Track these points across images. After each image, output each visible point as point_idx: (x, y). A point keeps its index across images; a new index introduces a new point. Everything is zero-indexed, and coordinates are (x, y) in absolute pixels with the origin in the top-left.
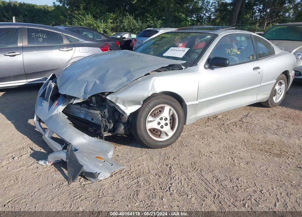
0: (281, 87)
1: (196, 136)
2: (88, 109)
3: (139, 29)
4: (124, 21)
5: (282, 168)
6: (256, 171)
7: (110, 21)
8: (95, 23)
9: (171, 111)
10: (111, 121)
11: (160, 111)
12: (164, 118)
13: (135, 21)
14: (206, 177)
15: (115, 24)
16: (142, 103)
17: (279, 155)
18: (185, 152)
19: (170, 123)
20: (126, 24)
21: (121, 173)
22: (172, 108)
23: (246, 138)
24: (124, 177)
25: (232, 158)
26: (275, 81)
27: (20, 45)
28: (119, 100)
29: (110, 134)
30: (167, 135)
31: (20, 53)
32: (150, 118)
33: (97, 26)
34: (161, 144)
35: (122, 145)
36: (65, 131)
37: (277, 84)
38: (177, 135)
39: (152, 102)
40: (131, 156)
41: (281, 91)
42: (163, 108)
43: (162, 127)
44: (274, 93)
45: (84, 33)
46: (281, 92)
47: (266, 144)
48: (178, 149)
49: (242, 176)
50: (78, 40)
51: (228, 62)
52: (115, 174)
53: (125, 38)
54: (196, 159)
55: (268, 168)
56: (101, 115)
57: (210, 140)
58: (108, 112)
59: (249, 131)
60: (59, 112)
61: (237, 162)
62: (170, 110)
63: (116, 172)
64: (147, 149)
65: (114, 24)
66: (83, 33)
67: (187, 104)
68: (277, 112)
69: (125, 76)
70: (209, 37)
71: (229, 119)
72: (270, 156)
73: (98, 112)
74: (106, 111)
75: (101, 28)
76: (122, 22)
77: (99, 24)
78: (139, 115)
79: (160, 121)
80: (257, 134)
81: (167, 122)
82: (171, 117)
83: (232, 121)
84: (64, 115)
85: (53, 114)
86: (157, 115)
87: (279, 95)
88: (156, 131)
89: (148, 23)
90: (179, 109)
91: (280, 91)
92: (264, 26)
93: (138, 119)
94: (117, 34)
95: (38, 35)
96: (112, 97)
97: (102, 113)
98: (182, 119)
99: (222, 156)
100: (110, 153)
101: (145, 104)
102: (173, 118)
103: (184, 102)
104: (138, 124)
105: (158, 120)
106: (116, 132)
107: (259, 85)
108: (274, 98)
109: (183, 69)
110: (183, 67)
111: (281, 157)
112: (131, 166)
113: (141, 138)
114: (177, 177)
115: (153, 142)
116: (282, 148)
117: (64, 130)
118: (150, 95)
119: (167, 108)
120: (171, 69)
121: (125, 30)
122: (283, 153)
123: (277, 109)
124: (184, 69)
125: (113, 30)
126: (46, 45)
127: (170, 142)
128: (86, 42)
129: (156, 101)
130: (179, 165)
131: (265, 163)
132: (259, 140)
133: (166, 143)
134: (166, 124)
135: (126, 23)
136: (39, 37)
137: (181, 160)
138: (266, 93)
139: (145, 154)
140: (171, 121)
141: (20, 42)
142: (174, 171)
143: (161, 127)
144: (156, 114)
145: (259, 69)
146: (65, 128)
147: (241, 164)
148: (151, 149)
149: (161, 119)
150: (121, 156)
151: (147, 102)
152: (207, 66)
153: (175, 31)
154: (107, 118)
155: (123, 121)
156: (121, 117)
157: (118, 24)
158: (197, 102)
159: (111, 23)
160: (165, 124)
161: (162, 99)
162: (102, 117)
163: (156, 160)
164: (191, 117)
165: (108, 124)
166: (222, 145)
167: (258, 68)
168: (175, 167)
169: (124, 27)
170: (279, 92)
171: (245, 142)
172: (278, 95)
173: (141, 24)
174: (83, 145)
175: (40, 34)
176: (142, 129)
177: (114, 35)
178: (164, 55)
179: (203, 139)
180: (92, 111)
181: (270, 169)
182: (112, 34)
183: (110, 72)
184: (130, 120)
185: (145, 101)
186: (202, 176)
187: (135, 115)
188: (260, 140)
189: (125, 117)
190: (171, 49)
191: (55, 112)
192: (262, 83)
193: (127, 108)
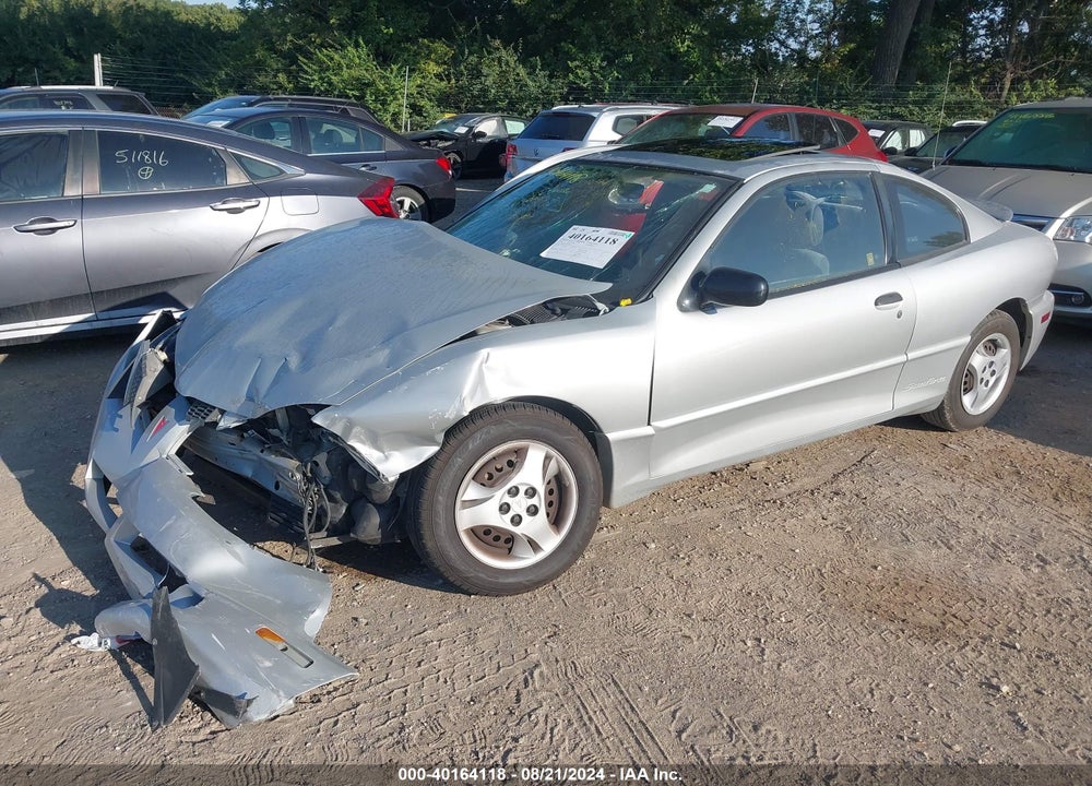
0: (993, 359)
1: (653, 546)
2: (262, 451)
3: (539, 99)
4: (485, 71)
5: (931, 685)
6: (831, 696)
7: (433, 68)
8: (383, 77)
9: (553, 465)
10: (338, 496)
11: (511, 464)
12: (522, 490)
13: (522, 71)
14: (644, 716)
15: (453, 81)
16: (441, 438)
17: (932, 634)
18: (596, 612)
19: (550, 504)
20: (489, 82)
21: (352, 691)
22: (553, 452)
23: (832, 559)
24: (358, 708)
25: (759, 640)
26: (968, 339)
27: (71, 192)
28: (356, 430)
29: (335, 541)
30: (535, 547)
31: (73, 223)
32: (471, 491)
33: (386, 89)
34: (511, 580)
35: (379, 579)
36: (171, 525)
37: (980, 347)
38: (574, 546)
39: (478, 435)
40: (400, 623)
41: (993, 373)
42: (521, 453)
43: (517, 520)
44: (965, 379)
45: (326, 127)
46: (994, 378)
47: (897, 584)
48: (576, 596)
49: (776, 714)
50: (282, 172)
51: (763, 287)
52: (329, 693)
53: (482, 135)
54: (627, 640)
55: (877, 685)
56: (304, 474)
57: (699, 563)
58: (328, 463)
59: (849, 529)
60: (165, 456)
61: (774, 656)
62: (548, 458)
63: (336, 684)
64: (464, 597)
65: (449, 81)
66: (321, 127)
67: (611, 436)
68: (976, 450)
69: (386, 341)
70: (709, 188)
71: (787, 476)
72: (898, 637)
73: (293, 463)
74: (322, 458)
75: (403, 97)
76: (476, 73)
77: (395, 83)
78: (430, 483)
79: (508, 499)
80: (874, 543)
81: (534, 501)
82: (554, 482)
83: (798, 484)
84: (182, 465)
85: (145, 462)
86: (498, 479)
87: (986, 385)
88: (493, 534)
89: (571, 77)
90: (583, 454)
91: (988, 371)
92: (1002, 89)
93: (426, 496)
94: (454, 121)
95: (136, 157)
96: (334, 421)
97: (306, 467)
98: (593, 489)
99: (726, 631)
100: (315, 614)
101: (453, 442)
102: (557, 487)
103: (600, 431)
104: (424, 515)
105: (500, 495)
106: (352, 535)
107: (902, 358)
108: (967, 400)
109: (599, 311)
110: (601, 306)
111: (937, 640)
112: (391, 663)
113: (437, 563)
114: (541, 712)
115: (481, 575)
116: (951, 603)
117: (169, 523)
118: (466, 414)
119: (536, 455)
120: (559, 311)
121: (489, 103)
122: (949, 626)
123: (980, 436)
124: (605, 313)
125: (444, 101)
126: (164, 189)
127: (546, 572)
128: (310, 176)
129: (494, 430)
130: (561, 663)
131: (872, 664)
132: (876, 568)
133: (530, 577)
134: (533, 511)
135: (491, 79)
136: (142, 163)
137: (573, 643)
138: (932, 381)
139: (451, 617)
140: (554, 498)
141: (74, 181)
142: (537, 686)
143: (512, 520)
144: (496, 474)
145: (901, 303)
146: (174, 517)
147: (784, 665)
148: (477, 597)
149: (514, 492)
150: (367, 624)
151: (460, 436)
152: (687, 302)
153: (602, 158)
154: (326, 483)
155: (376, 497)
156: (370, 486)
157: (464, 81)
158: (649, 430)
159: (438, 76)
160: (528, 508)
161: (516, 424)
162: (309, 481)
163: (484, 644)
164: (628, 482)
165: (328, 505)
166: (736, 586)
167: (894, 297)
168: (546, 671)
169: (484, 91)
170: (986, 376)
171: (821, 574)
172: (981, 388)
173: (545, 82)
174: (223, 581)
175: (146, 154)
176: (442, 530)
177: (444, 123)
178: (543, 255)
179: (673, 557)
180: (273, 458)
181: (886, 688)
182: (441, 119)
183: (340, 322)
184: (402, 495)
185: (451, 432)
186: (633, 709)
187: (414, 480)
188: (879, 568)
189: (384, 486)
190: (571, 231)
191: (153, 455)
192: (912, 350)
193: (387, 458)
